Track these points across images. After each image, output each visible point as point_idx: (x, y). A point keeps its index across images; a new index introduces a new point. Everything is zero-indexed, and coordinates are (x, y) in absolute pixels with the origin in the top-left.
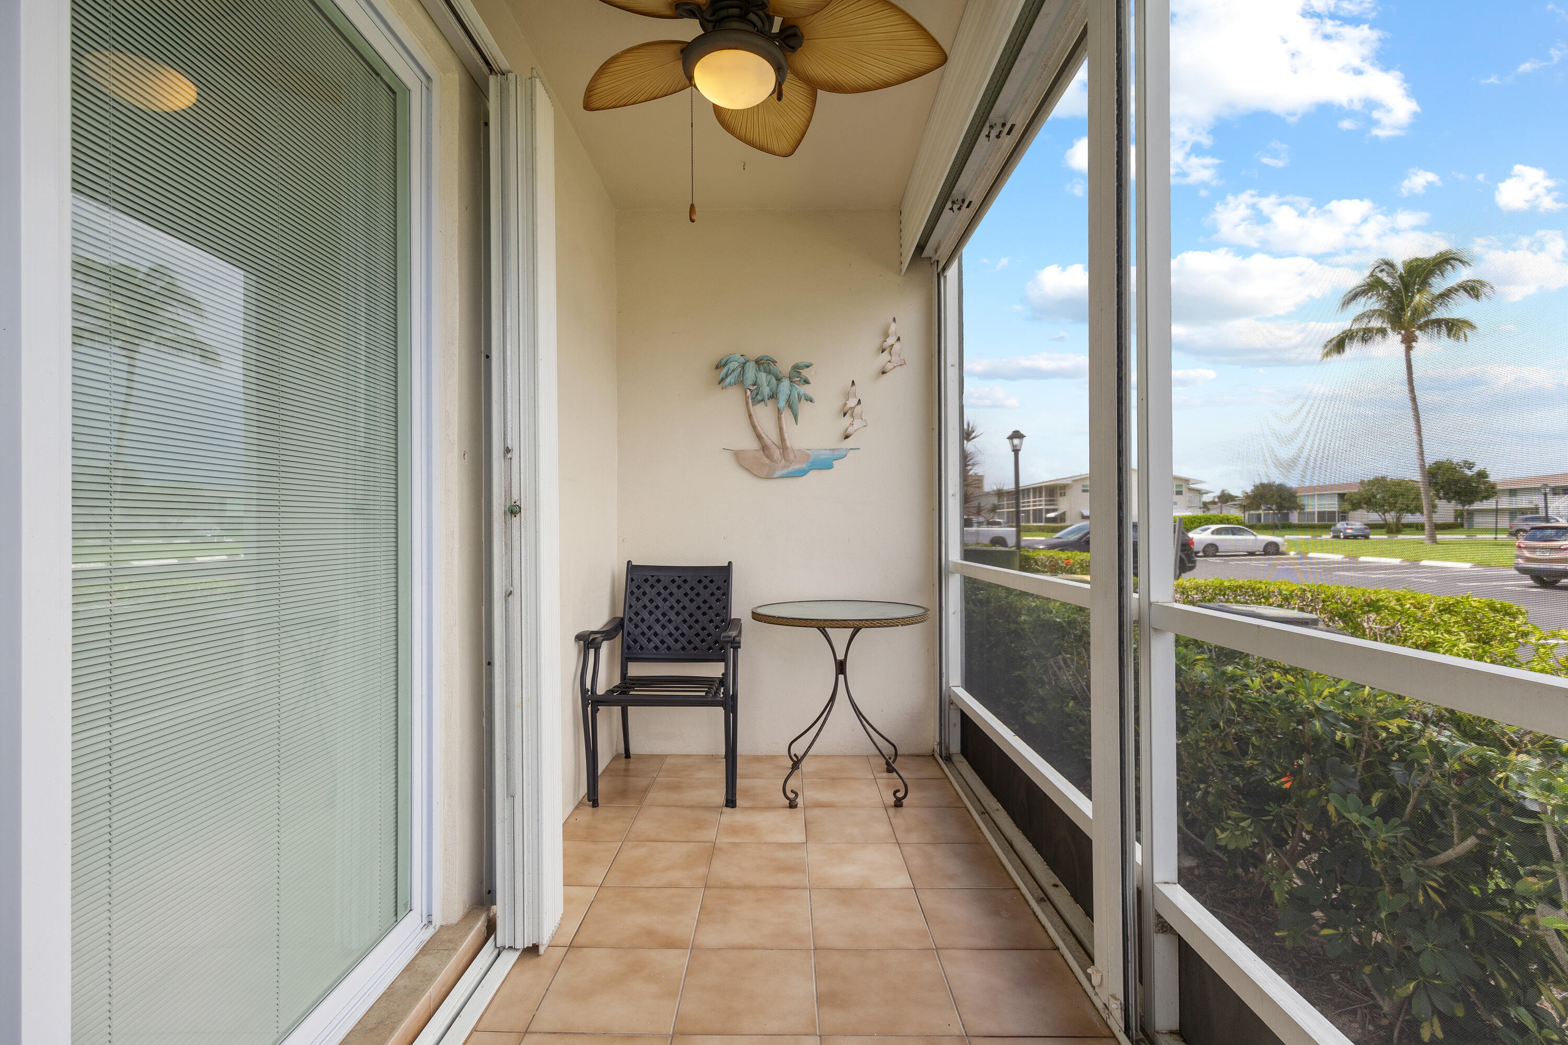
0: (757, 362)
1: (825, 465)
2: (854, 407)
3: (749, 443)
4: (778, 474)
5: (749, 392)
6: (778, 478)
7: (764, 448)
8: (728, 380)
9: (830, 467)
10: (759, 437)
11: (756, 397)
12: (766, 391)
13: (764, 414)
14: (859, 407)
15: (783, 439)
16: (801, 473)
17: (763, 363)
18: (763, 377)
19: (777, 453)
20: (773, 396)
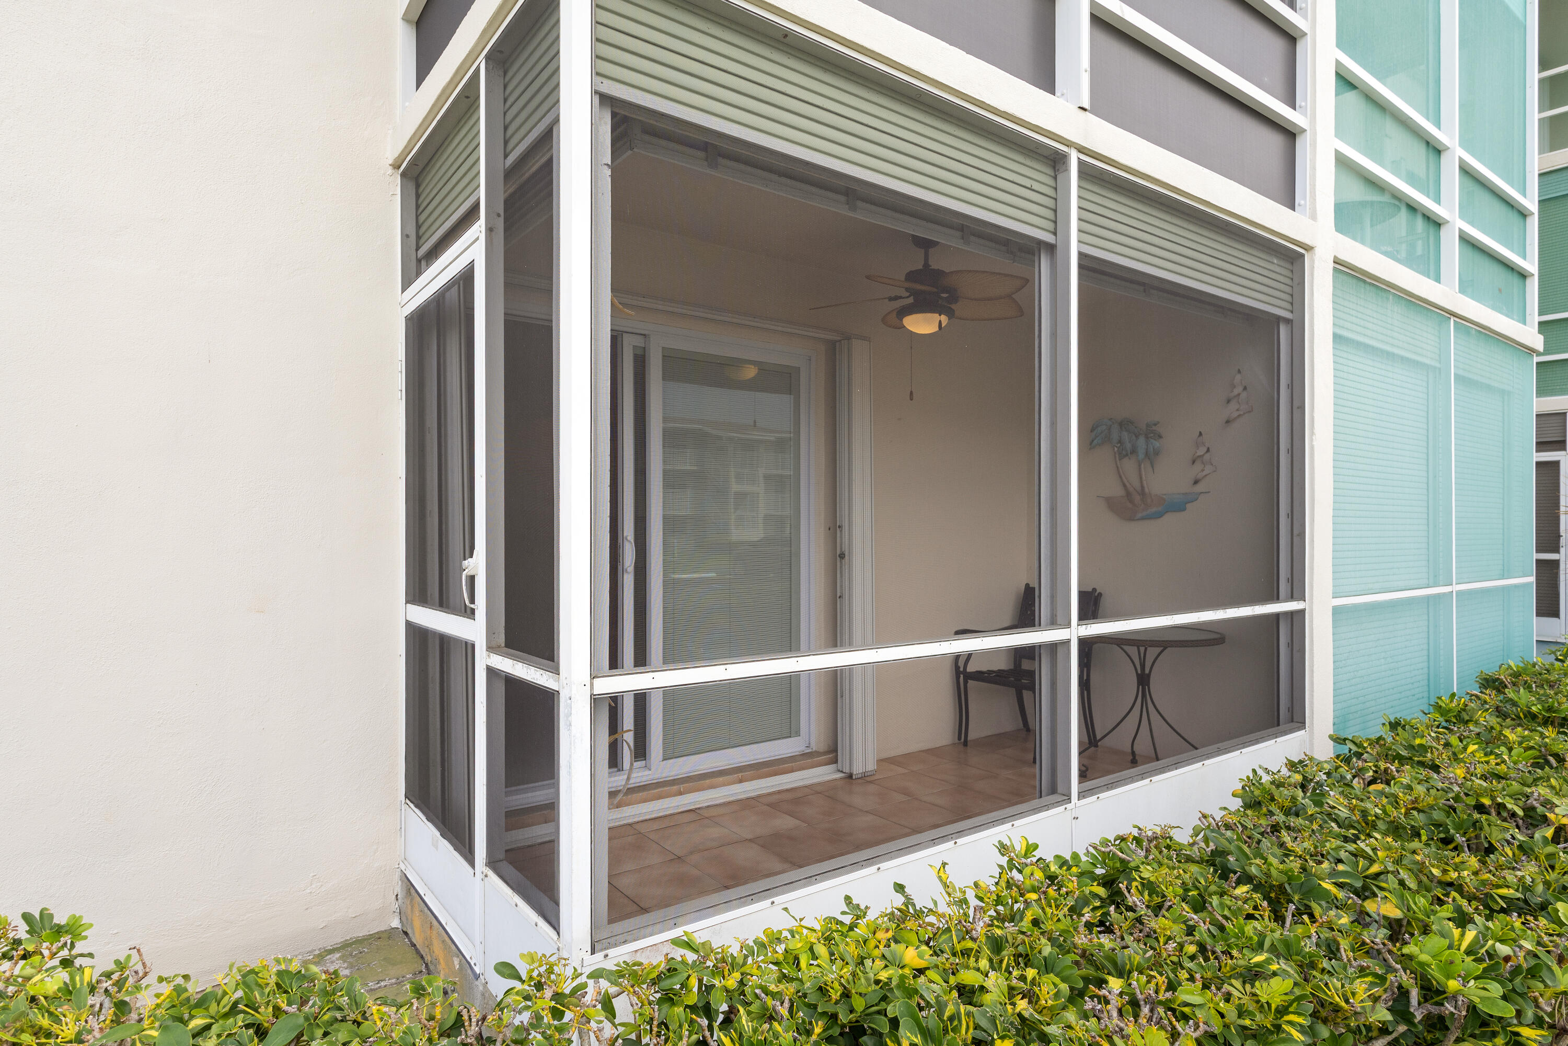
0: (1121, 424)
1: (1178, 506)
2: (1203, 455)
3: (1118, 491)
4: (1139, 515)
5: (1116, 449)
6: (1138, 519)
7: (1128, 494)
8: (1095, 442)
9: (1184, 509)
10: (1124, 485)
11: (1123, 454)
12: (1128, 446)
13: (1129, 465)
14: (1208, 455)
15: (1142, 487)
16: (1159, 515)
17: (1124, 424)
18: (1125, 435)
19: (1137, 499)
20: (1134, 451)
